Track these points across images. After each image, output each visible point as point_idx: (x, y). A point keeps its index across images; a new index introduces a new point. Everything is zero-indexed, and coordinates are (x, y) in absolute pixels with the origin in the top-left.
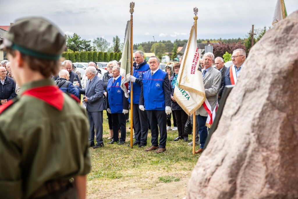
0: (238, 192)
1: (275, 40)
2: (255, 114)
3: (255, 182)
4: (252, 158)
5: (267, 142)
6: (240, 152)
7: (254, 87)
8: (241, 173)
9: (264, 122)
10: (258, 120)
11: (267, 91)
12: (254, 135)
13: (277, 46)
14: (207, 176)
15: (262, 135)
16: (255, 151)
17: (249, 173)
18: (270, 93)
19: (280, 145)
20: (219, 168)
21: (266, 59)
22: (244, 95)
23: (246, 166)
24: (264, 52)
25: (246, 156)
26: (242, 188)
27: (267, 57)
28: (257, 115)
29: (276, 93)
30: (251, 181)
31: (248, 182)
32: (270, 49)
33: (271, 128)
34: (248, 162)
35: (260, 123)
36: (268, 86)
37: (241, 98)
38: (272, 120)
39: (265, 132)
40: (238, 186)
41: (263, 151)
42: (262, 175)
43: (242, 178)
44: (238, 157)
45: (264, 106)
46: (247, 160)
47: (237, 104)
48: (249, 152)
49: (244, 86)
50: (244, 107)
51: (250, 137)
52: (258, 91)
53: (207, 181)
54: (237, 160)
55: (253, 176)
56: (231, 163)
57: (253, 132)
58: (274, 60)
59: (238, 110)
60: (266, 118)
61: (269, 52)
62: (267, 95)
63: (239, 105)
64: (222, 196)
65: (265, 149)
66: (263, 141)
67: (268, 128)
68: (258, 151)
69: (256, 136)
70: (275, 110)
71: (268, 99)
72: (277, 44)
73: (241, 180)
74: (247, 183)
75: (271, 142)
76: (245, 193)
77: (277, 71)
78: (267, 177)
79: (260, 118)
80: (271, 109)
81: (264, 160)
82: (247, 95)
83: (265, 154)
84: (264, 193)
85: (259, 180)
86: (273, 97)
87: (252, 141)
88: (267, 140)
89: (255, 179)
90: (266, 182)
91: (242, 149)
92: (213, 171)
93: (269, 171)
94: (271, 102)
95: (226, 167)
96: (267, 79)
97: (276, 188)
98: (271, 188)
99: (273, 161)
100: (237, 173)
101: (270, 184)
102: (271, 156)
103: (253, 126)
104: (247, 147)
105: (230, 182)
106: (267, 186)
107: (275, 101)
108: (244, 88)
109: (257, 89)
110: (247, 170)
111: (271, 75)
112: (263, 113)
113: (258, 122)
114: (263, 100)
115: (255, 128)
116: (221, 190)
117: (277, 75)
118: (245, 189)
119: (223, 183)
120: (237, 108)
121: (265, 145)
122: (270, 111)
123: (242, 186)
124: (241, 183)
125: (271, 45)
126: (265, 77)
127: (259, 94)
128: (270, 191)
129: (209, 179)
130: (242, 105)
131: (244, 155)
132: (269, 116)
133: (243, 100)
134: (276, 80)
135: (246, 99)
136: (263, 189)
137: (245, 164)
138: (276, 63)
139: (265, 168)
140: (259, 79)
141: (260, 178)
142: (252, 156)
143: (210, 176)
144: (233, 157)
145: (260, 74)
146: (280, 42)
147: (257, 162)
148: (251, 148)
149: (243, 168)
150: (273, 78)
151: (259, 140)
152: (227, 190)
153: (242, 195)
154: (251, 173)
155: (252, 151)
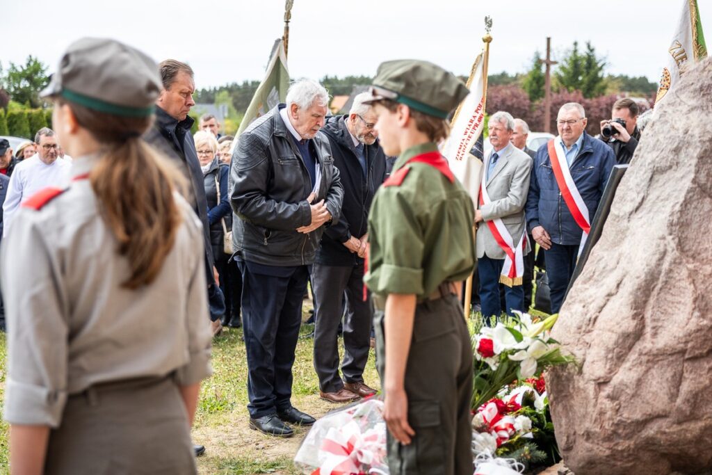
0: (648, 330)
1: (701, 89)
2: (673, 206)
3: (677, 311)
4: (671, 275)
5: (694, 248)
6: (649, 267)
7: (668, 164)
8: (652, 301)
9: (689, 217)
10: (679, 214)
11: (693, 168)
12: (673, 239)
13: (705, 99)
14: (592, 313)
15: (686, 238)
16: (676, 262)
17: (665, 299)
18: (697, 172)
20: (613, 298)
21: (688, 118)
22: (651, 179)
23: (661, 289)
24: (685, 109)
25: (660, 273)
26: (655, 324)
27: (690, 115)
28: (678, 208)
29: (706, 172)
30: (670, 310)
31: (665, 313)
32: (693, 102)
33: (700, 226)
34: (663, 282)
35: (682, 220)
36: (694, 161)
37: (645, 183)
38: (701, 213)
39: (691, 233)
40: (648, 321)
41: (688, 262)
42: (688, 298)
43: (653, 308)
44: (646, 276)
45: (688, 192)
46: (662, 278)
47: (638, 193)
48: (666, 266)
49: (649, 164)
50: (652, 197)
51: (666, 242)
52: (675, 170)
53: (592, 322)
54: (646, 281)
55: (673, 303)
56: (636, 287)
57: (671, 234)
58: (701, 121)
59: (641, 204)
60: (692, 210)
61: (693, 109)
62: (692, 176)
63: (642, 195)
64: (621, 340)
65: (691, 260)
66: (687, 248)
67: (694, 226)
68: (680, 263)
69: (677, 240)
70: (705, 197)
71: (694, 181)
72: (704, 95)
73: (654, 312)
74: (663, 315)
75: (701, 247)
76: (659, 331)
77: (707, 137)
78: (695, 301)
79: (681, 212)
80: (699, 196)
81: (689, 276)
82: (656, 177)
83: (691, 266)
84: (692, 326)
85: (682, 308)
86: (702, 178)
87: (669, 249)
88: (693, 246)
89: (676, 307)
90: (694, 309)
91: (653, 262)
92: (602, 304)
93: (699, 292)
94: (699, 186)
95: (626, 294)
96: (691, 150)
98: (703, 316)
99: (704, 276)
100: (645, 302)
101: (700, 310)
102: (700, 269)
103: (671, 224)
104: (661, 259)
105: (634, 317)
106: (697, 314)
107: (705, 184)
108: (651, 166)
109: (674, 167)
110: (662, 294)
111: (699, 144)
112: (686, 203)
113: (679, 219)
114: (687, 184)
115: (674, 228)
116: (620, 331)
117: (708, 144)
118: (660, 324)
119: (623, 319)
120: (639, 200)
121: (690, 253)
122: (698, 199)
123: (654, 320)
124: (652, 316)
125: (694, 97)
126: (687, 148)
127: (678, 174)
128: (701, 322)
129: (595, 319)
130: (648, 195)
131: (656, 272)
132: (696, 208)
133: (649, 185)
134: (706, 151)
135: (655, 185)
136: (689, 319)
137: (659, 286)
138: (705, 125)
139: (692, 286)
140: (677, 151)
141: (685, 304)
142: (671, 271)
143: (598, 314)
144: (638, 278)
145: (679, 143)
146: (708, 92)
147: (679, 280)
148: (668, 259)
149: (655, 292)
150: (701, 148)
151: (681, 245)
152: (631, 330)
153: (655, 335)
154: (669, 298)
155: (670, 264)
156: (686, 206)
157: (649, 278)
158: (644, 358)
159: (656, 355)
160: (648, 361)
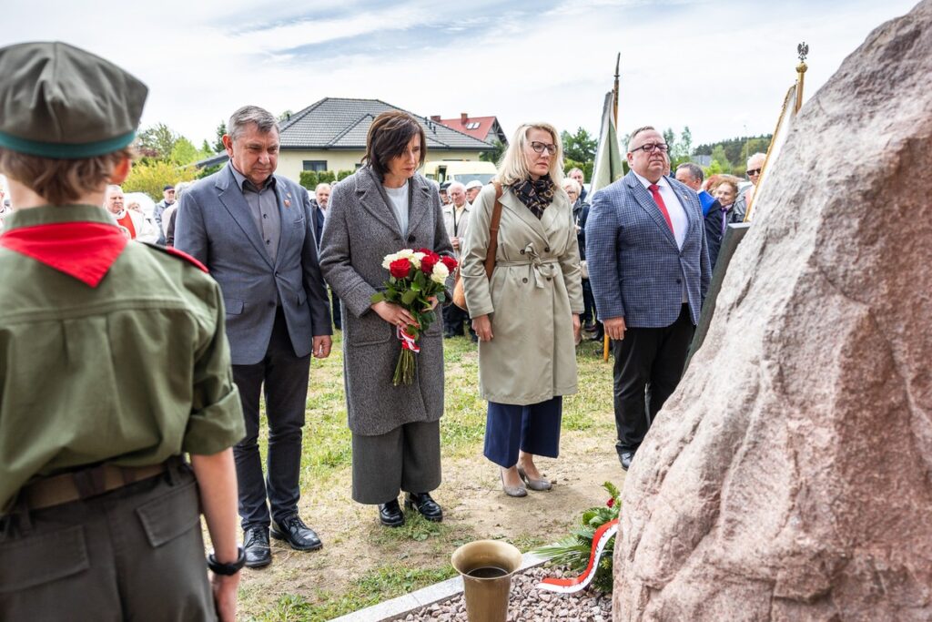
0: (722, 522)
1: (857, 83)
2: (776, 306)
3: (766, 504)
4: (762, 432)
5: (805, 390)
6: (731, 411)
7: (783, 226)
8: (732, 472)
9: (800, 329)
10: (782, 323)
11: (813, 236)
12: (770, 367)
13: (860, 100)
14: (661, 465)
15: (793, 367)
16: (772, 412)
17: (752, 474)
18: (820, 243)
19: (841, 404)
20: (688, 448)
21: (821, 140)
22: (763, 249)
23: (746, 455)
24: (821, 121)
25: (746, 425)
26: (732, 515)
27: (825, 134)
28: (781, 310)
29: (837, 244)
30: (756, 497)
31: (749, 499)
32: (837, 109)
33: (818, 349)
34: (749, 443)
35: (787, 334)
36: (817, 223)
37: (754, 257)
38: (822, 324)
39: (801, 360)
40: (724, 506)
41: (790, 416)
42: (783, 485)
43: (733, 484)
44: (725, 426)
45: (800, 282)
46: (750, 436)
47: (745, 274)
48: (755, 415)
49: (763, 223)
50: (759, 283)
51: (759, 370)
52: (793, 238)
53: (659, 478)
54: (724, 434)
55: (762, 485)
56: (710, 441)
57: (767, 357)
58: (840, 142)
59: (745, 292)
60: (805, 317)
62: (810, 250)
63: (748, 278)
64: (681, 527)
65: (797, 412)
66: (792, 388)
67: (809, 347)
68: (778, 415)
69: (776, 370)
70: (833, 294)
71: (813, 261)
72: (859, 93)
73: (732, 492)
74: (746, 503)
75: (817, 390)
76: (737, 530)
77: (847, 173)
78: (794, 494)
79: (787, 317)
80: (820, 291)
81: (790, 444)
82: (770, 247)
83: (793, 425)
84: (784, 543)
85: (774, 500)
86: (829, 256)
87: (763, 386)
88: (804, 386)
89: (765, 494)
90: (791, 510)
91: (739, 403)
92: (674, 454)
93: (803, 479)
94: (822, 271)
95: (698, 449)
96: (815, 200)
97: (820, 530)
98: (806, 528)
99: (815, 449)
100: (724, 470)
101: (800, 515)
102: (811, 434)
103: (769, 339)
104: (750, 400)
105: (705, 491)
106: (794, 520)
107: (833, 268)
108: (764, 228)
109: (792, 232)
110: (747, 464)
111: (826, 189)
112: (796, 302)
113: (782, 330)
114: (801, 266)
115: (773, 346)
116: (681, 510)
117: (843, 188)
118: (739, 518)
119: (688, 491)
120: (743, 285)
121: (798, 399)
122: (818, 296)
123: (732, 508)
124: (729, 498)
125: (841, 100)
126: (811, 197)
127: (794, 246)
128: (800, 539)
129: (664, 475)
130: (756, 277)
131: (741, 422)
132: (812, 313)
133: (760, 261)
134: (838, 202)
135: (767, 262)
136: (782, 526)
137: (744, 448)
138: (845, 151)
139: (791, 465)
140: (797, 201)
141: (778, 495)
142: (762, 425)
143: (667, 467)
144: (715, 425)
145: (801, 188)
146: (870, 87)
147: (774, 446)
148: (760, 403)
149: (737, 458)
150: (831, 197)
151: (782, 381)
152: (695, 514)
153: (730, 534)
154: (759, 475)
155: (763, 413)
156: (796, 306)
157: (729, 430)
158: (711, 570)
159: (728, 572)
160: (716, 578)
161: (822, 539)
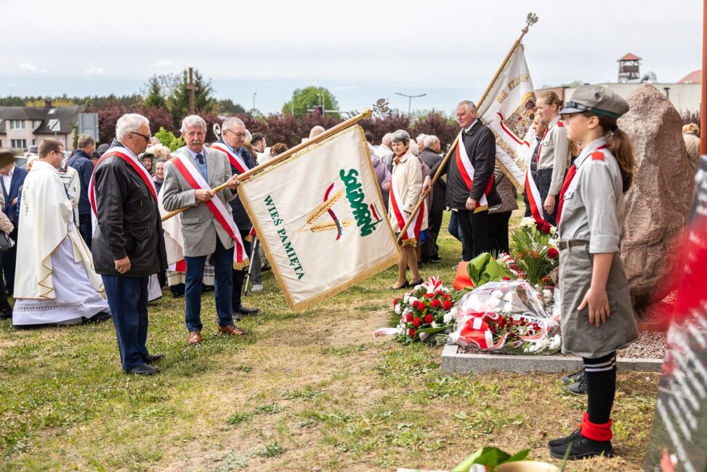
0: (627, 233)
1: (638, 109)
3: (642, 222)
4: (637, 204)
5: (648, 190)
9: (644, 174)
10: (638, 173)
11: (643, 150)
13: (641, 114)
15: (643, 185)
16: (639, 198)
17: (635, 217)
18: (646, 151)
19: (659, 191)
21: (635, 124)
23: (632, 212)
24: (633, 120)
25: (631, 203)
26: (631, 230)
27: (637, 122)
29: (651, 151)
30: (638, 222)
31: (636, 224)
32: (636, 116)
33: (650, 178)
34: (633, 208)
35: (640, 176)
36: (644, 146)
38: (650, 172)
39: (645, 182)
40: (627, 229)
42: (648, 215)
43: (628, 222)
45: (643, 162)
46: (632, 206)
48: (634, 200)
55: (639, 218)
58: (643, 125)
60: (645, 171)
61: (637, 120)
62: (643, 153)
65: (647, 196)
66: (644, 190)
67: (647, 179)
68: (642, 198)
69: (639, 186)
70: (651, 164)
71: (645, 156)
72: (640, 112)
73: (629, 224)
74: (634, 225)
75: (652, 189)
76: (633, 233)
77: (649, 134)
78: (652, 216)
80: (648, 163)
81: (648, 204)
83: (648, 199)
84: (652, 229)
85: (645, 220)
86: (649, 154)
87: (635, 191)
89: (641, 220)
90: (652, 220)
93: (654, 211)
94: (648, 158)
96: (640, 140)
97: (660, 223)
98: (657, 223)
99: (656, 203)
101: (655, 220)
102: (653, 200)
104: (631, 196)
106: (653, 222)
110: (633, 214)
111: (645, 137)
114: (642, 157)
115: (636, 180)
117: (650, 137)
118: (633, 230)
121: (646, 192)
122: (648, 165)
123: (630, 228)
124: (628, 226)
126: (638, 140)
128: (656, 226)
132: (647, 169)
134: (650, 140)
136: (650, 226)
137: (631, 210)
138: (647, 128)
139: (650, 209)
141: (647, 218)
142: (636, 202)
146: (642, 111)
147: (642, 206)
148: (635, 196)
150: (647, 139)
151: (641, 189)
153: (631, 235)
154: (637, 216)
155: (636, 199)
156: (642, 169)
158: (627, 248)
159: (633, 246)
160: (629, 249)
161: (661, 225)
